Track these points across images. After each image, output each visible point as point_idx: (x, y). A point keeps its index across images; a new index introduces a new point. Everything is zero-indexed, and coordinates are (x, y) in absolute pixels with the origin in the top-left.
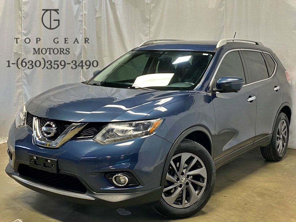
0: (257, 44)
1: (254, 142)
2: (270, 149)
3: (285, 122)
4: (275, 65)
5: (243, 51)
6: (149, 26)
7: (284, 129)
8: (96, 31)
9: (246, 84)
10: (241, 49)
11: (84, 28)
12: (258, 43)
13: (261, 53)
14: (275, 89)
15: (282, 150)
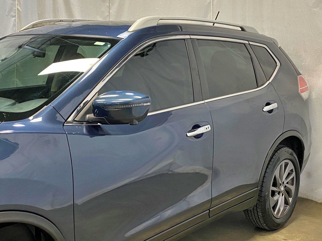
0: (243, 29)
1: (210, 210)
2: (257, 212)
3: (290, 164)
4: (277, 66)
5: (198, 39)
6: (108, 5)
7: (289, 175)
8: (38, 13)
9: (194, 102)
10: (192, 37)
11: (18, 9)
12: (245, 28)
13: (244, 44)
14: (267, 108)
15: (284, 210)
